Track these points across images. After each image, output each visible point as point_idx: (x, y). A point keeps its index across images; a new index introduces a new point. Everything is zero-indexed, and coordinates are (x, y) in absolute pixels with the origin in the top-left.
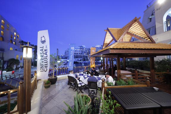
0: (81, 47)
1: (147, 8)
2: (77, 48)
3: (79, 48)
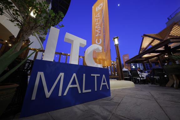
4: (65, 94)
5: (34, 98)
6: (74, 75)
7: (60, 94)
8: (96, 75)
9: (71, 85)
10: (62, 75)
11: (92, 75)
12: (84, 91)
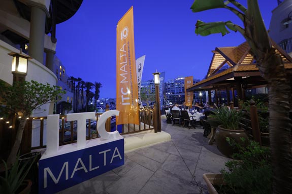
0: (151, 81)
1: (278, 4)
2: (145, 85)
3: (148, 83)
4: (72, 177)
5: (45, 186)
6: (80, 159)
7: (67, 178)
8: (105, 152)
9: (77, 168)
10: (66, 164)
11: (100, 153)
12: (91, 169)
